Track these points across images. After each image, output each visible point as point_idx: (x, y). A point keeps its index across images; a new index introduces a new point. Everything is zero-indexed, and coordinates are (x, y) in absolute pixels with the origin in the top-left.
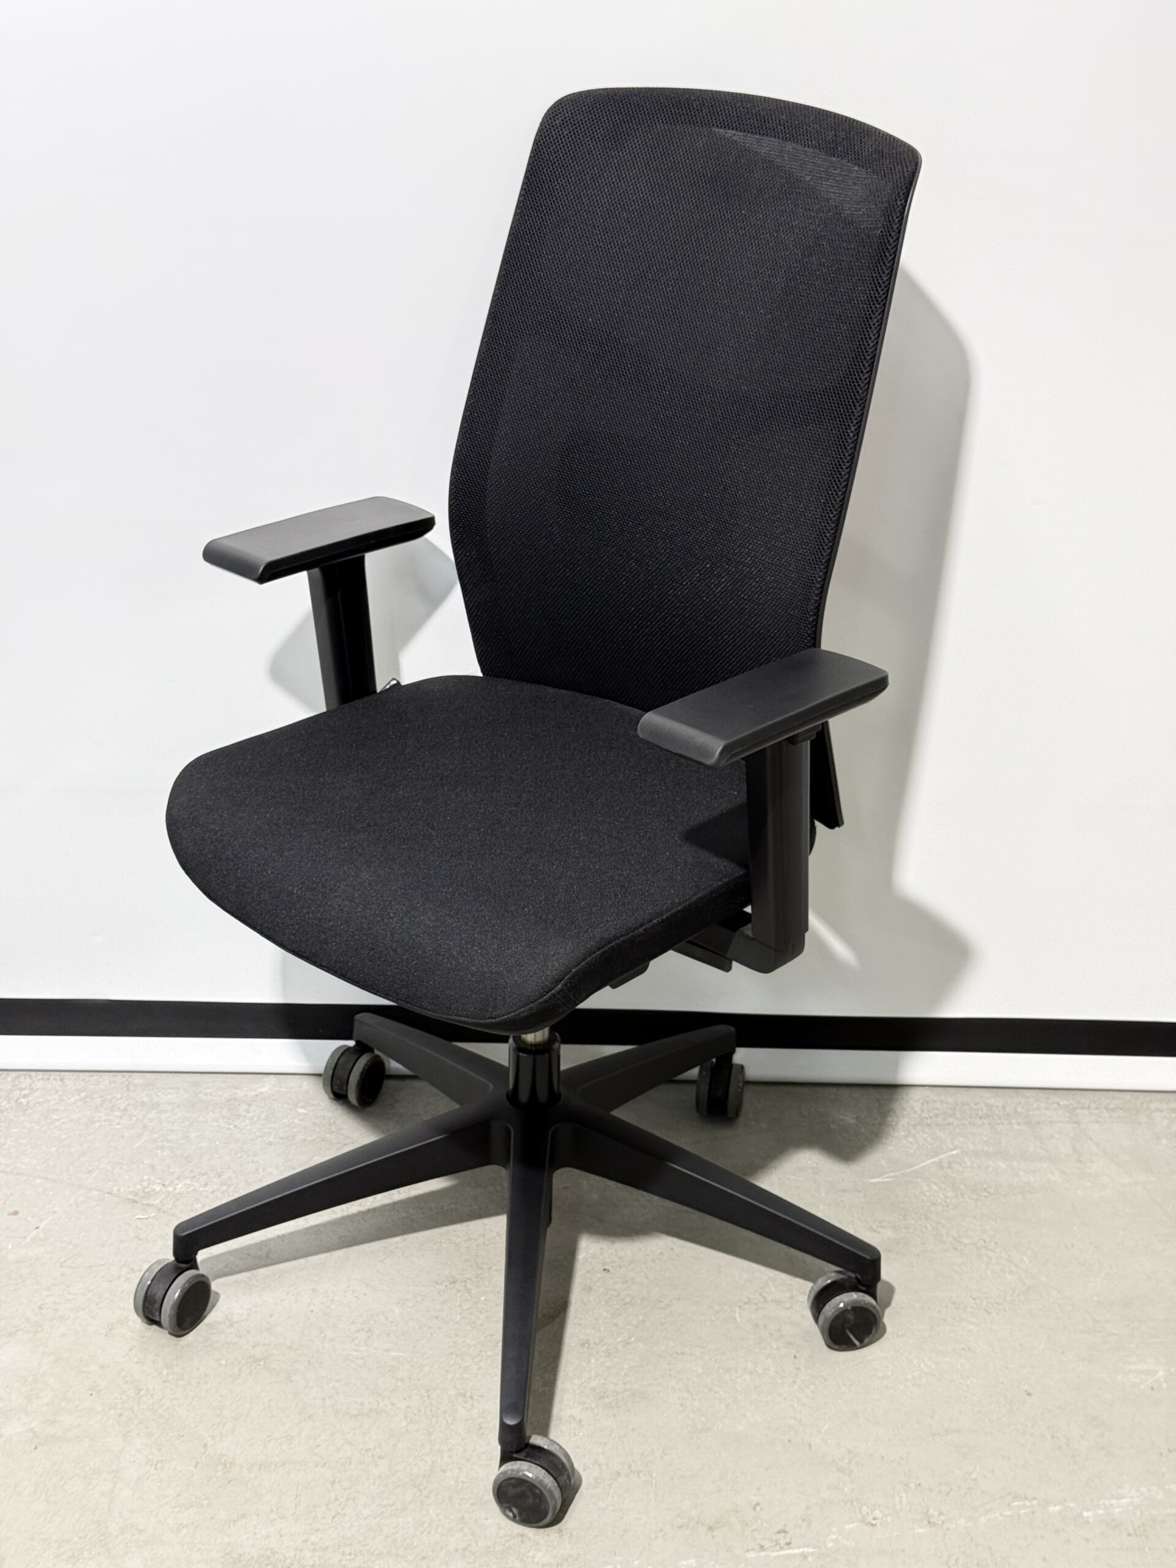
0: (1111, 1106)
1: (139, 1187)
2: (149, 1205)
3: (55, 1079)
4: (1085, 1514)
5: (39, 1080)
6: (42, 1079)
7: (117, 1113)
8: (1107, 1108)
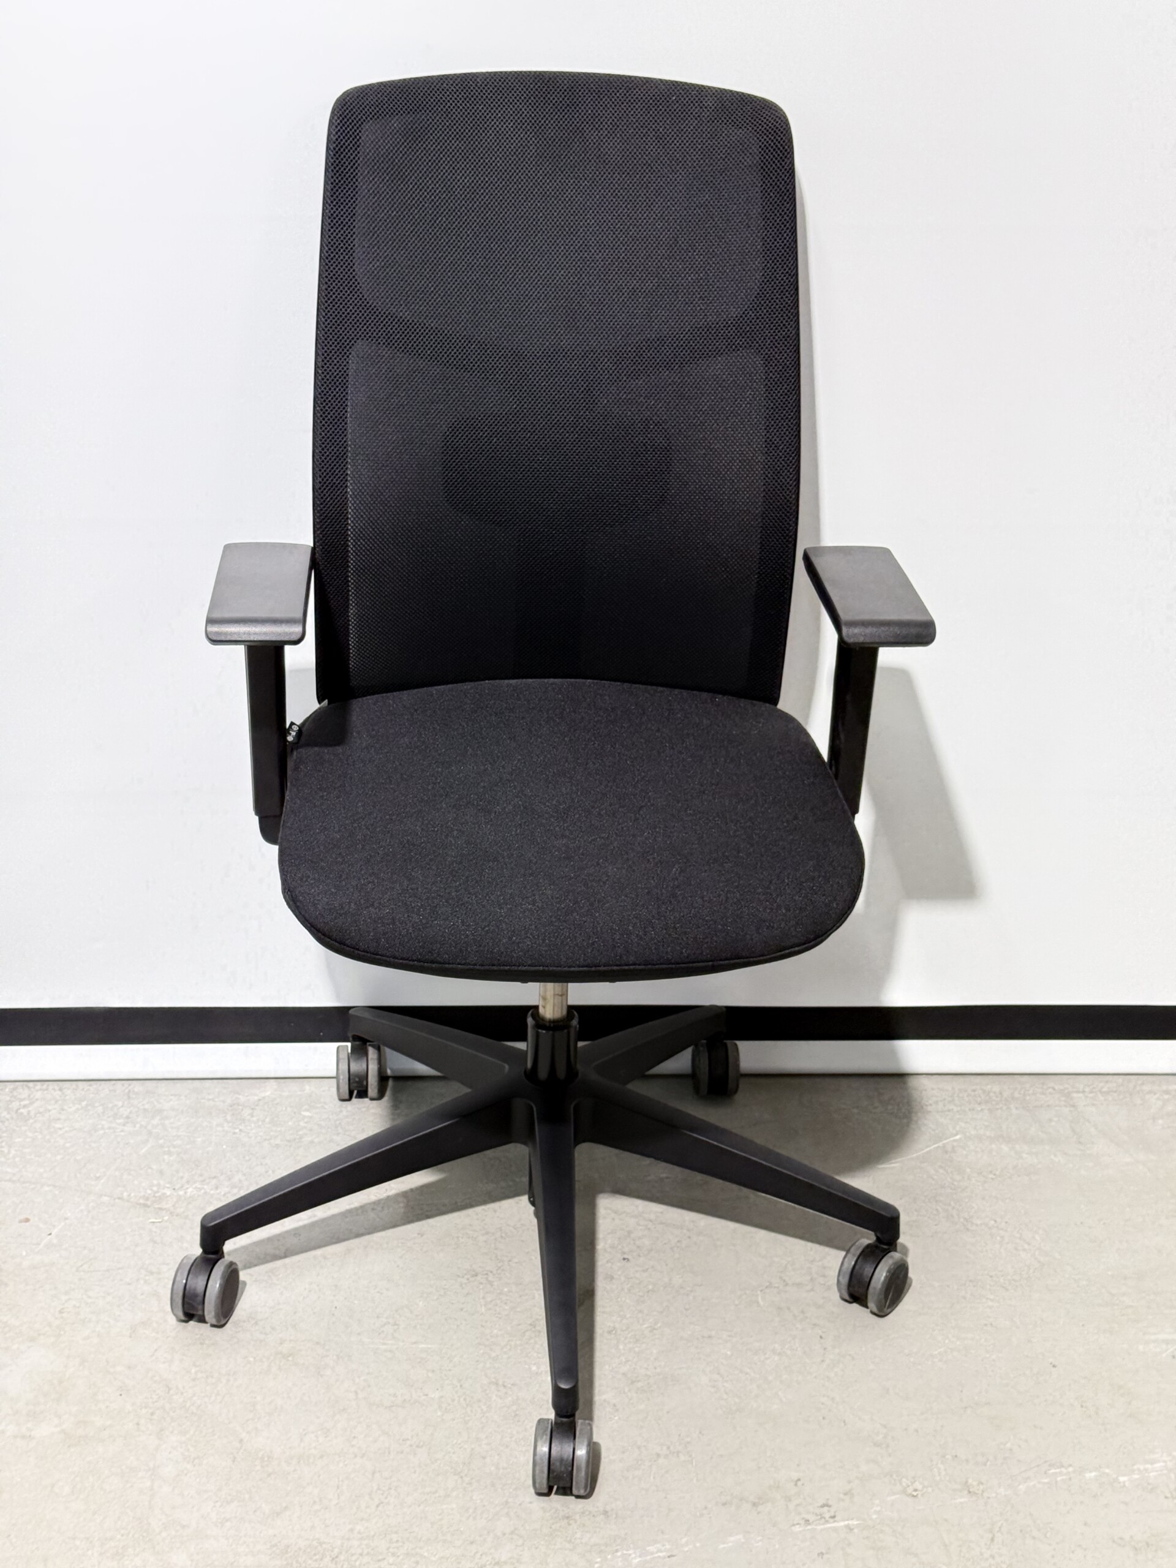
0: (1105, 1090)
1: (149, 1192)
2: (161, 1209)
3: (54, 1089)
4: (1122, 1479)
5: (37, 1091)
6: (41, 1090)
7: (121, 1121)
8: (1100, 1091)
